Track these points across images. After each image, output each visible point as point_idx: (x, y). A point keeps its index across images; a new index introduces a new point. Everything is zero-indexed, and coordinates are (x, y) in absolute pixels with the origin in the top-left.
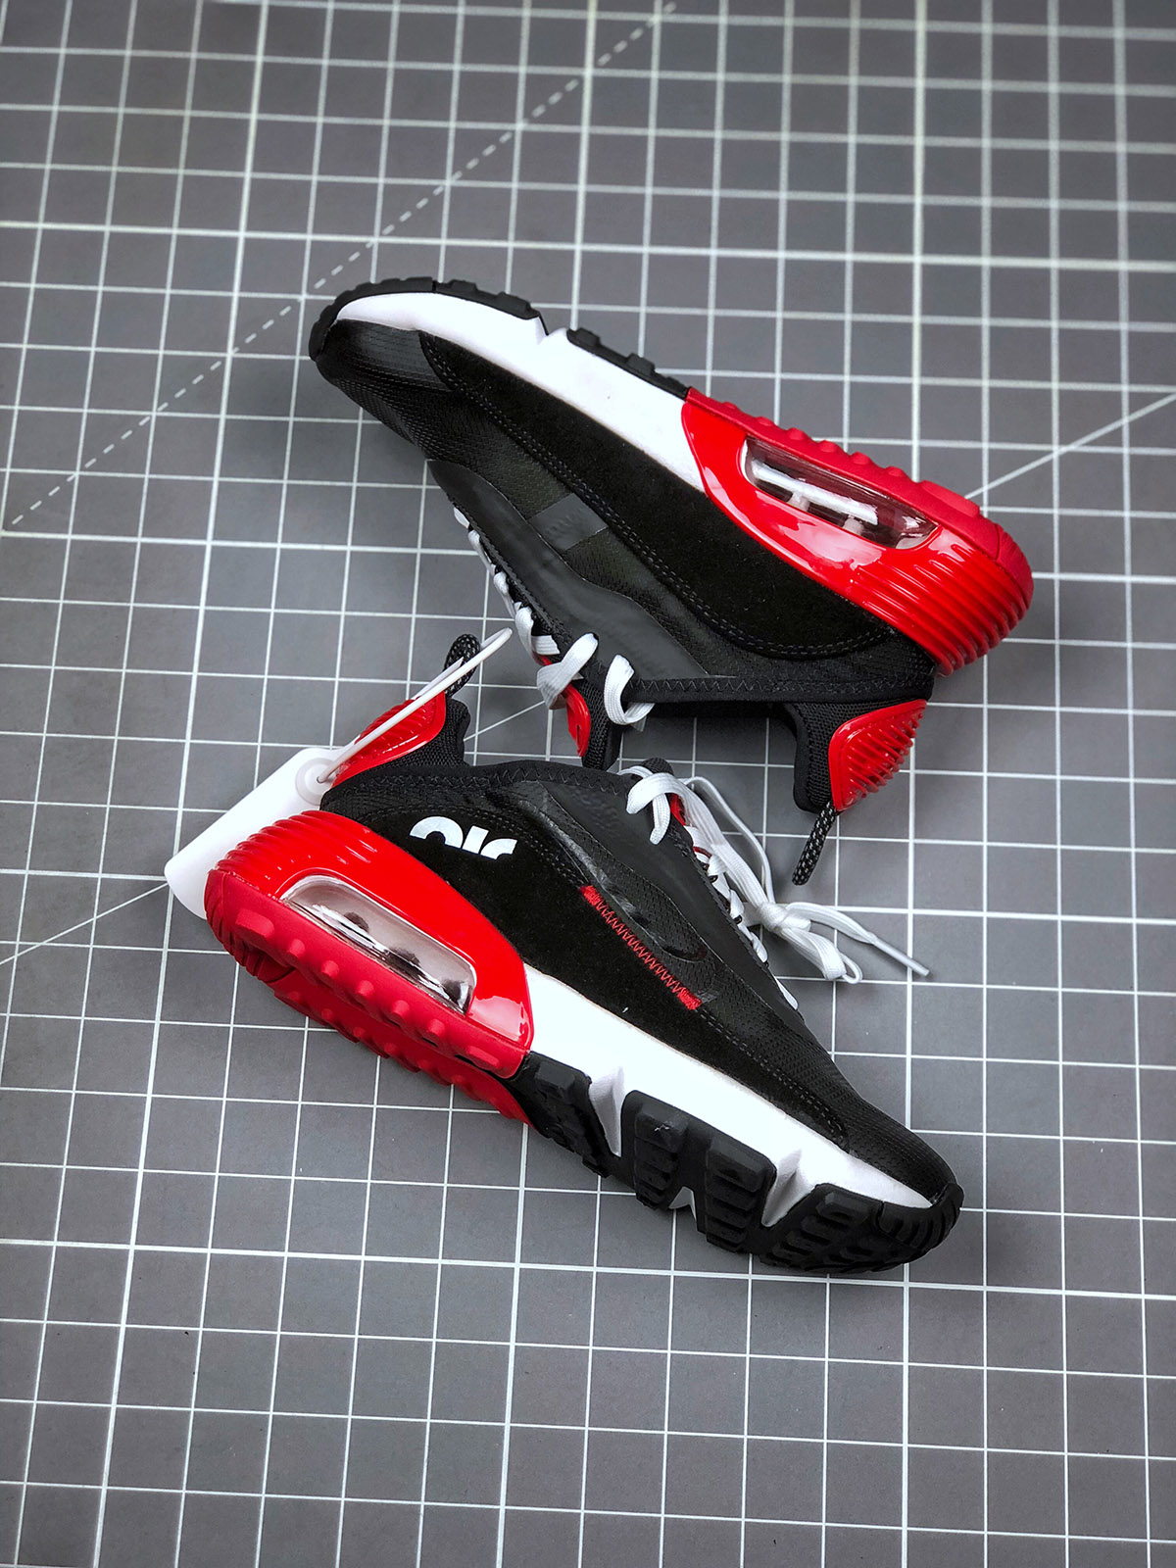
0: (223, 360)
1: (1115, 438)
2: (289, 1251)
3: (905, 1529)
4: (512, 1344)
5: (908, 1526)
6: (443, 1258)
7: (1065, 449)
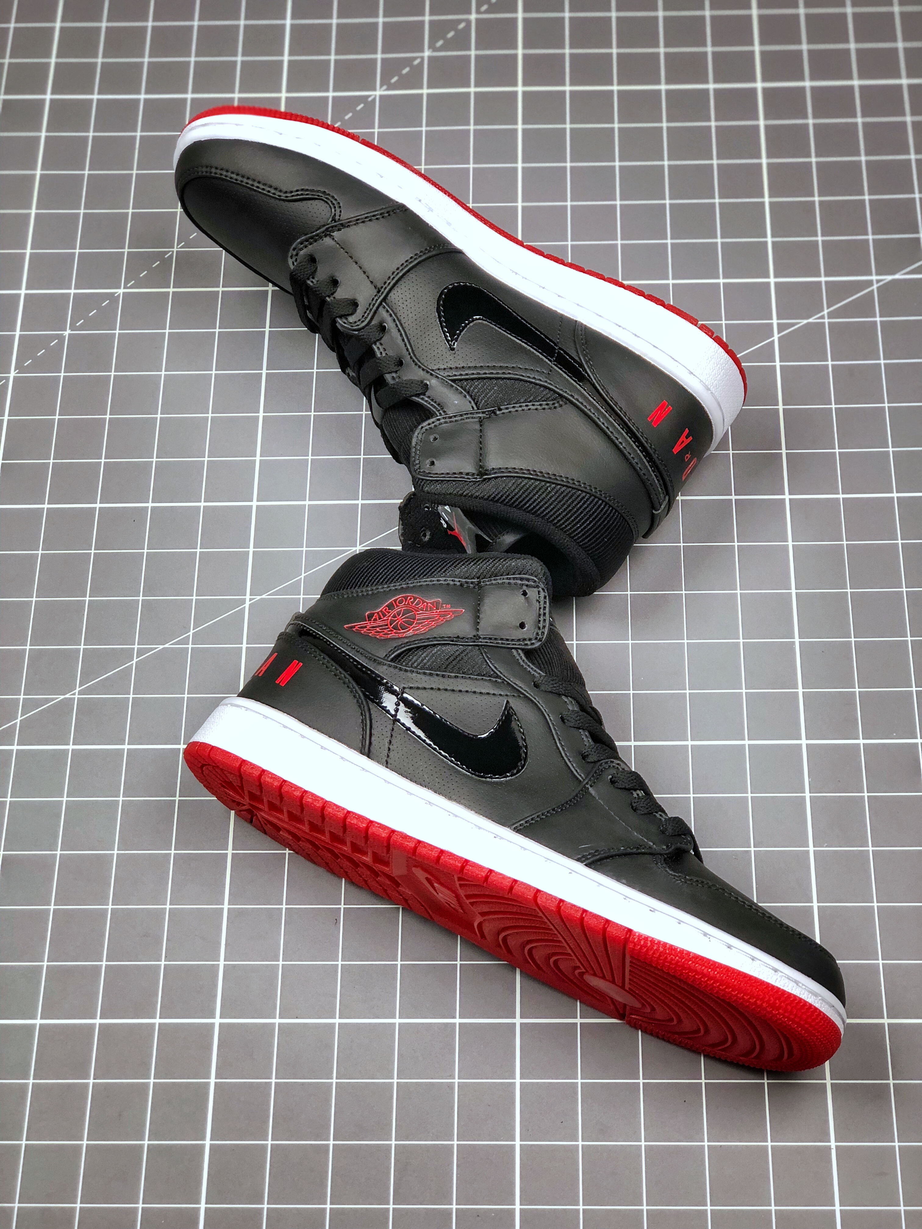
0: (7, 379)
2: (41, 1019)
3: (518, 1207)
4: (213, 1081)
5: (521, 1205)
6: (160, 1018)
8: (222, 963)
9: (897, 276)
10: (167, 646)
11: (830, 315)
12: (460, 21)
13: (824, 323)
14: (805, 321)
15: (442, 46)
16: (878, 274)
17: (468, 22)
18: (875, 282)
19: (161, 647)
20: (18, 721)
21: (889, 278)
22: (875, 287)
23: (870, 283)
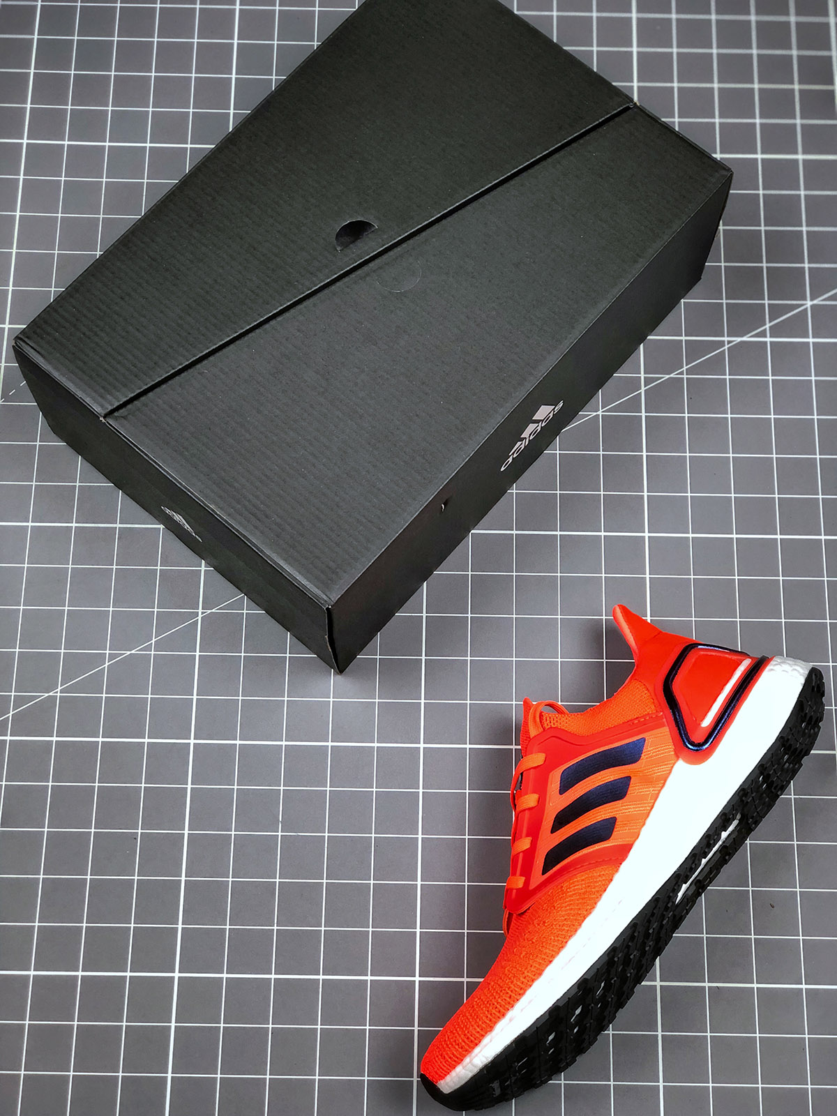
6: (130, 972)
9: (745, 339)
10: (133, 652)
19: (129, 653)
21: (739, 339)
23: (722, 344)
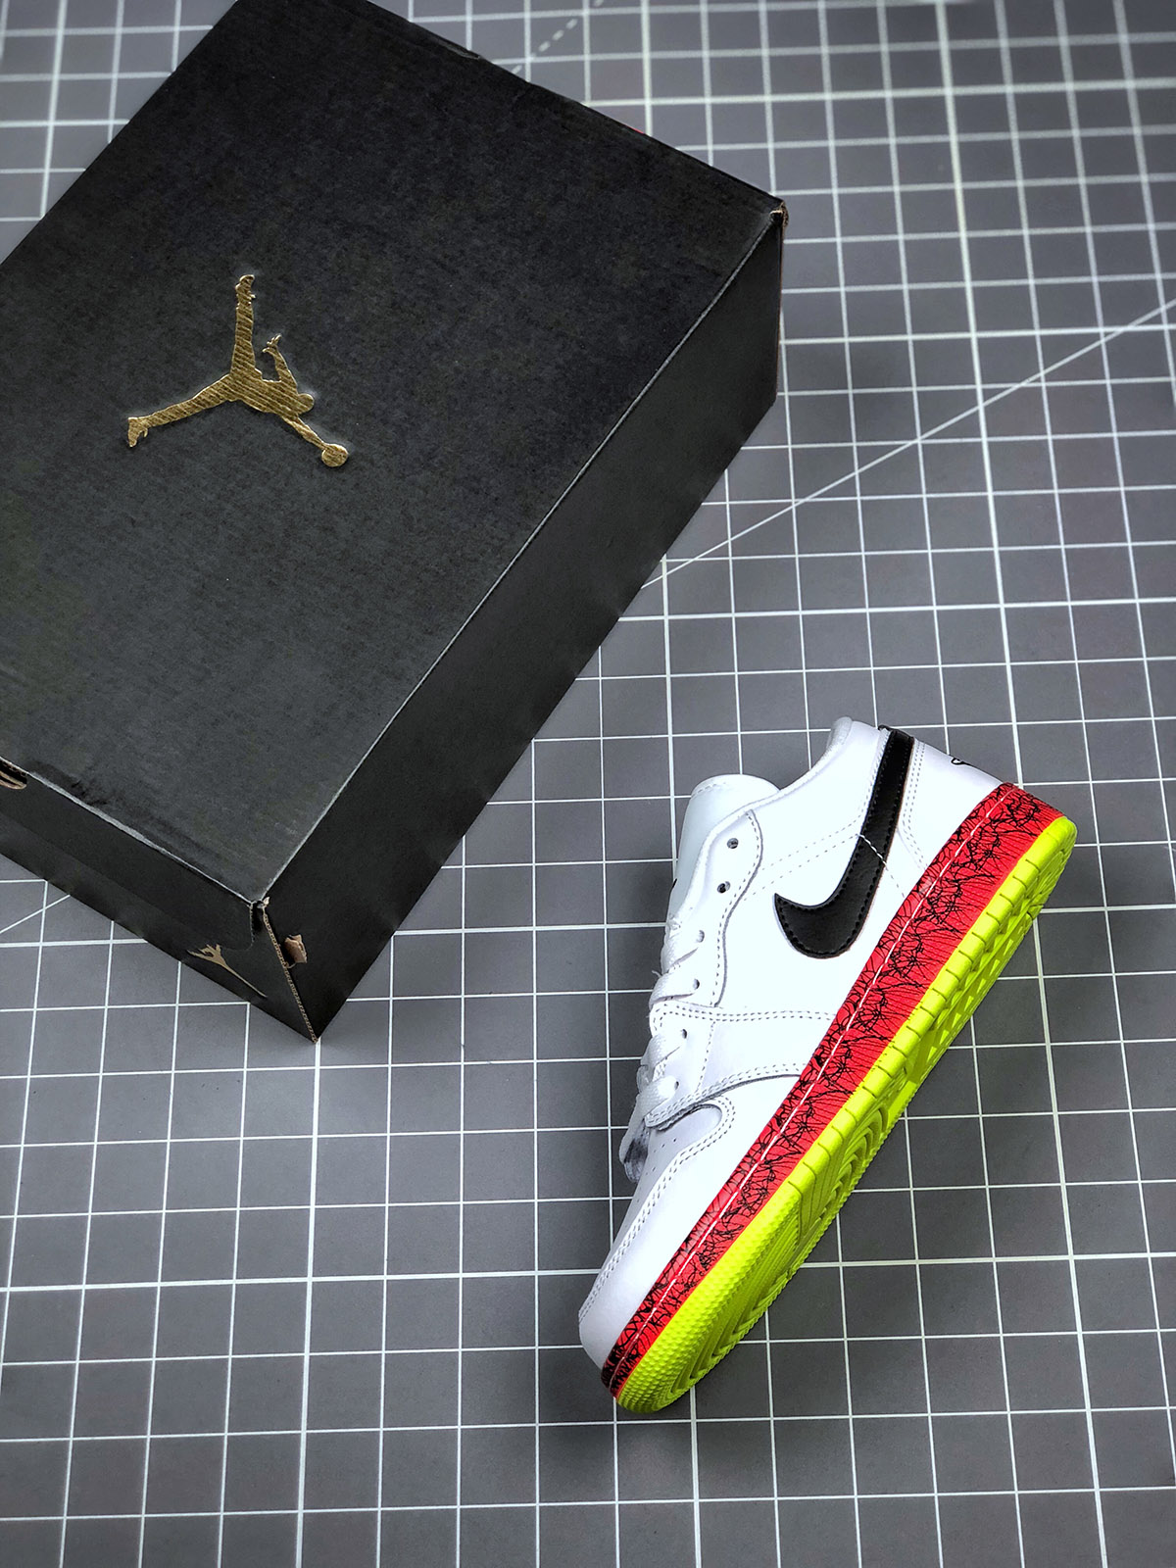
1: (848, 488)
2: (87, 1283)
3: (696, 1501)
4: (307, 1354)
5: (700, 1498)
7: (801, 501)
8: (312, 1207)
11: (1048, 378)
12: (569, 18)
13: (1040, 388)
14: (1016, 386)
15: (549, 48)
16: (1107, 324)
17: (580, 19)
18: (1102, 335)
20: (45, 908)
22: (1103, 341)
